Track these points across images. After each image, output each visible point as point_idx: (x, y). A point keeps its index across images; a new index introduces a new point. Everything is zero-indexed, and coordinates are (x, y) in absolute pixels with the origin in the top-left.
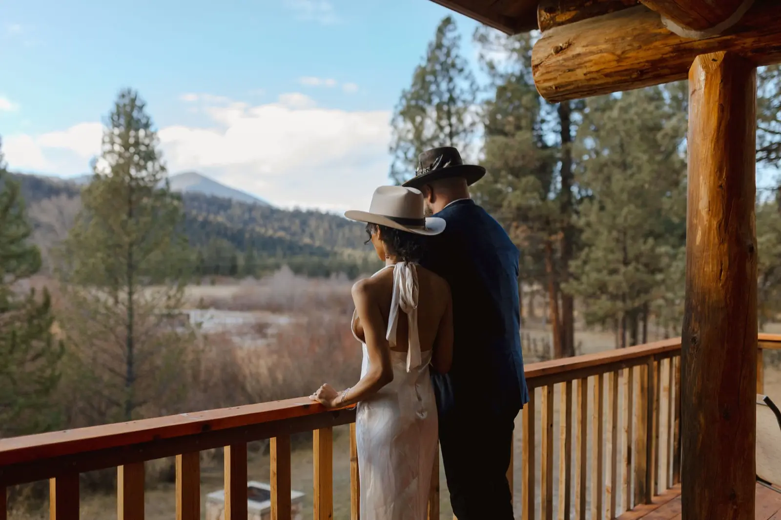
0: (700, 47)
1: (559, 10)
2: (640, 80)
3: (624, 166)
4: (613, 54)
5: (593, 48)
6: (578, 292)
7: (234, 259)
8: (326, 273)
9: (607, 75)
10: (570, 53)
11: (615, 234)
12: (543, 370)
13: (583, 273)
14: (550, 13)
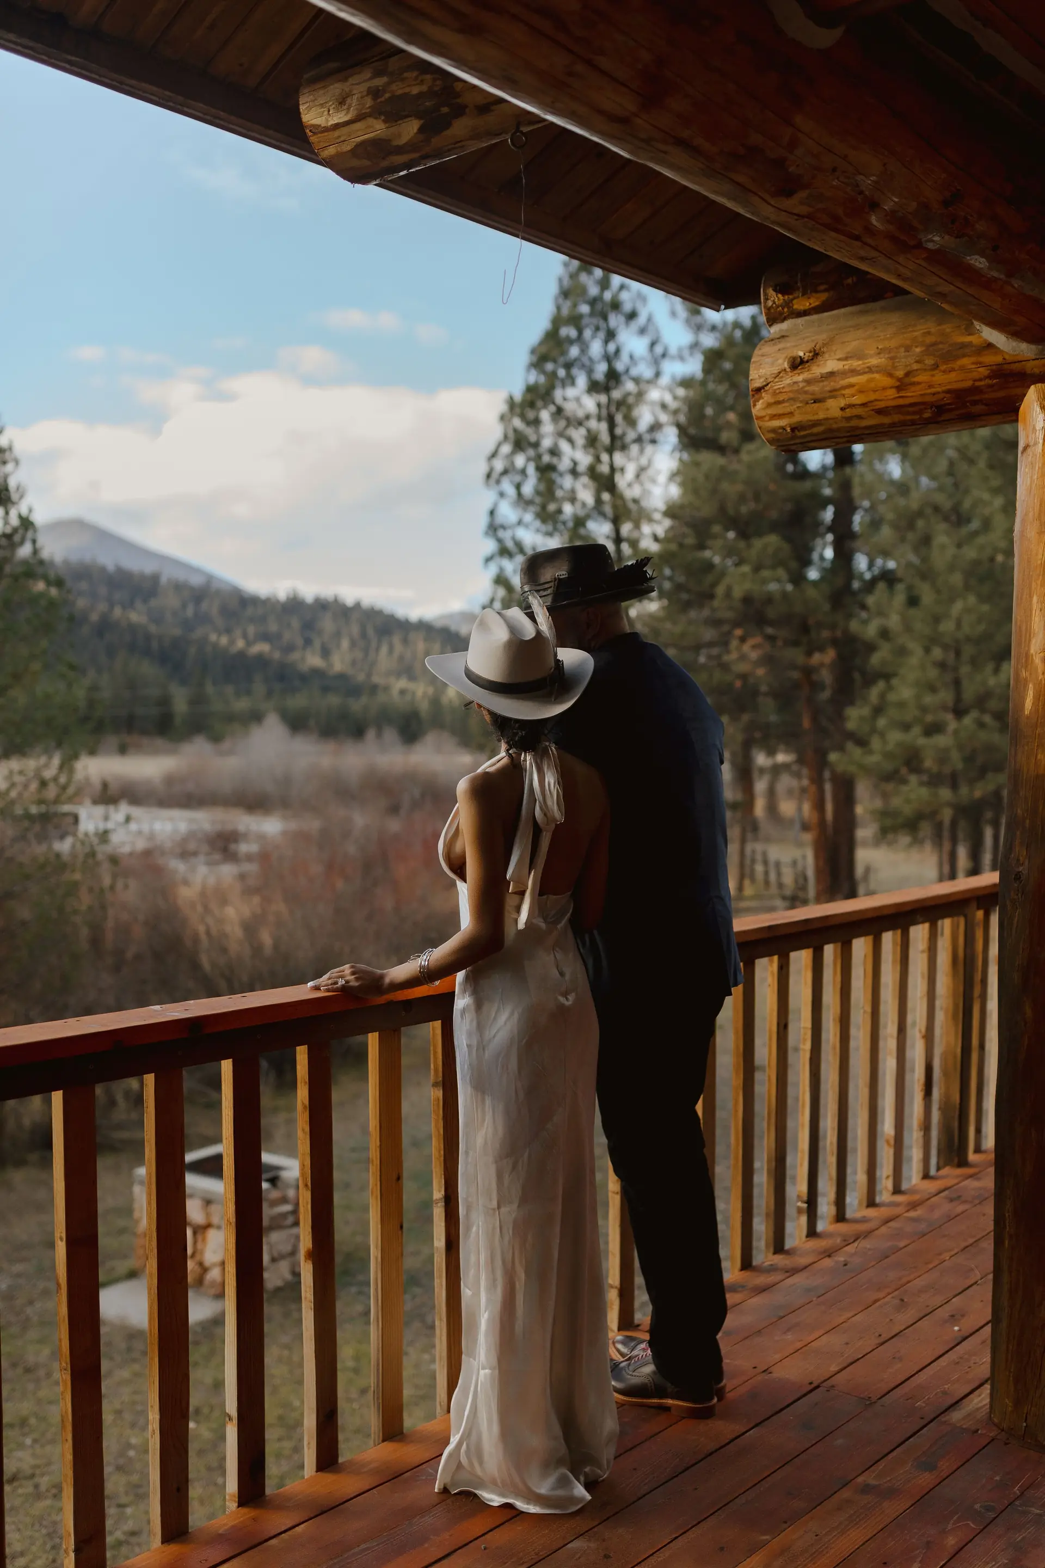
0: (1037, 371)
1: (798, 289)
2: (937, 423)
3: (957, 518)
4: (890, 375)
5: (856, 364)
6: (862, 767)
7: (165, 701)
8: (358, 731)
9: (880, 412)
10: (818, 370)
11: (937, 653)
12: (770, 928)
13: (874, 730)
14: (783, 294)
